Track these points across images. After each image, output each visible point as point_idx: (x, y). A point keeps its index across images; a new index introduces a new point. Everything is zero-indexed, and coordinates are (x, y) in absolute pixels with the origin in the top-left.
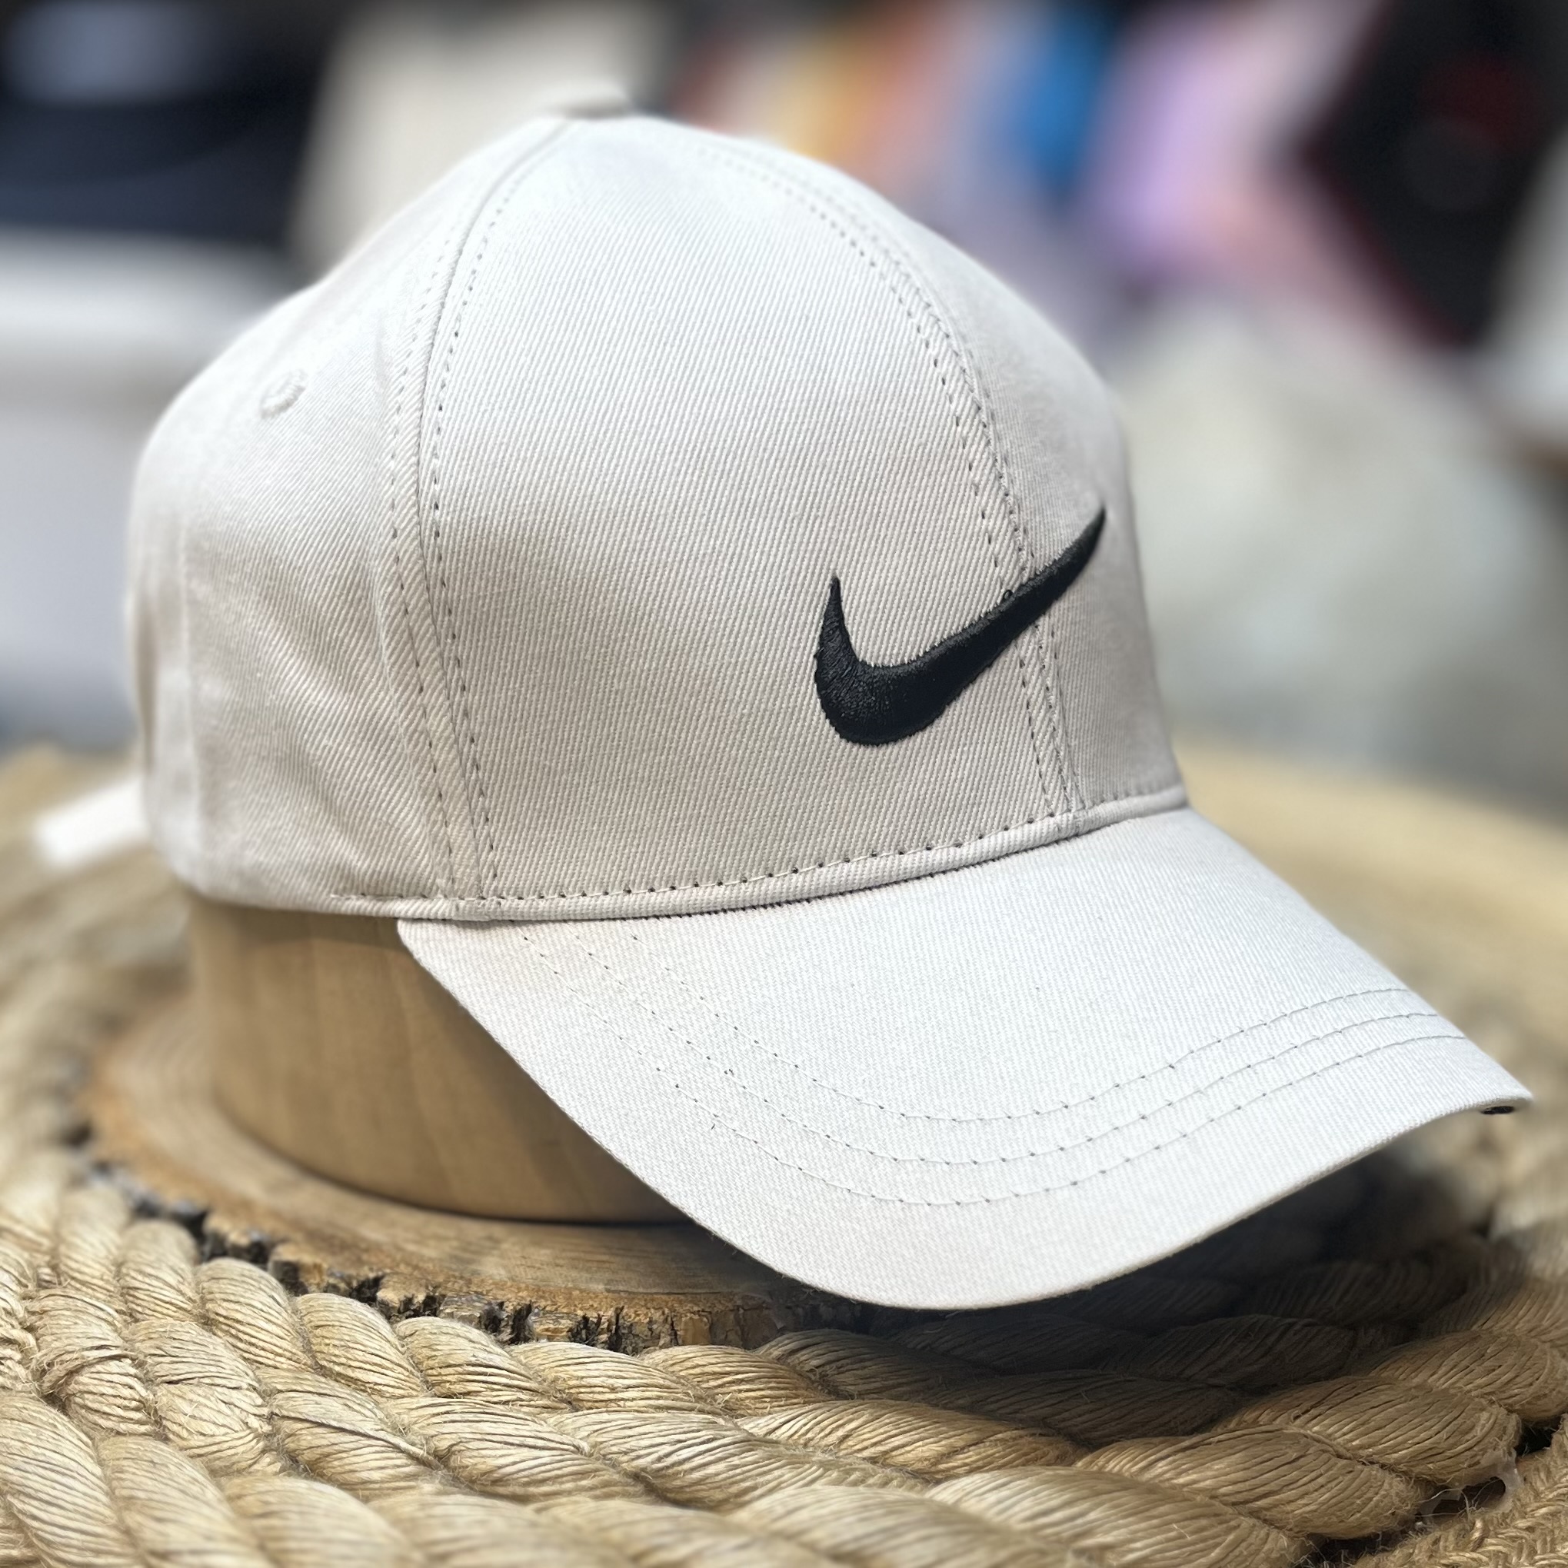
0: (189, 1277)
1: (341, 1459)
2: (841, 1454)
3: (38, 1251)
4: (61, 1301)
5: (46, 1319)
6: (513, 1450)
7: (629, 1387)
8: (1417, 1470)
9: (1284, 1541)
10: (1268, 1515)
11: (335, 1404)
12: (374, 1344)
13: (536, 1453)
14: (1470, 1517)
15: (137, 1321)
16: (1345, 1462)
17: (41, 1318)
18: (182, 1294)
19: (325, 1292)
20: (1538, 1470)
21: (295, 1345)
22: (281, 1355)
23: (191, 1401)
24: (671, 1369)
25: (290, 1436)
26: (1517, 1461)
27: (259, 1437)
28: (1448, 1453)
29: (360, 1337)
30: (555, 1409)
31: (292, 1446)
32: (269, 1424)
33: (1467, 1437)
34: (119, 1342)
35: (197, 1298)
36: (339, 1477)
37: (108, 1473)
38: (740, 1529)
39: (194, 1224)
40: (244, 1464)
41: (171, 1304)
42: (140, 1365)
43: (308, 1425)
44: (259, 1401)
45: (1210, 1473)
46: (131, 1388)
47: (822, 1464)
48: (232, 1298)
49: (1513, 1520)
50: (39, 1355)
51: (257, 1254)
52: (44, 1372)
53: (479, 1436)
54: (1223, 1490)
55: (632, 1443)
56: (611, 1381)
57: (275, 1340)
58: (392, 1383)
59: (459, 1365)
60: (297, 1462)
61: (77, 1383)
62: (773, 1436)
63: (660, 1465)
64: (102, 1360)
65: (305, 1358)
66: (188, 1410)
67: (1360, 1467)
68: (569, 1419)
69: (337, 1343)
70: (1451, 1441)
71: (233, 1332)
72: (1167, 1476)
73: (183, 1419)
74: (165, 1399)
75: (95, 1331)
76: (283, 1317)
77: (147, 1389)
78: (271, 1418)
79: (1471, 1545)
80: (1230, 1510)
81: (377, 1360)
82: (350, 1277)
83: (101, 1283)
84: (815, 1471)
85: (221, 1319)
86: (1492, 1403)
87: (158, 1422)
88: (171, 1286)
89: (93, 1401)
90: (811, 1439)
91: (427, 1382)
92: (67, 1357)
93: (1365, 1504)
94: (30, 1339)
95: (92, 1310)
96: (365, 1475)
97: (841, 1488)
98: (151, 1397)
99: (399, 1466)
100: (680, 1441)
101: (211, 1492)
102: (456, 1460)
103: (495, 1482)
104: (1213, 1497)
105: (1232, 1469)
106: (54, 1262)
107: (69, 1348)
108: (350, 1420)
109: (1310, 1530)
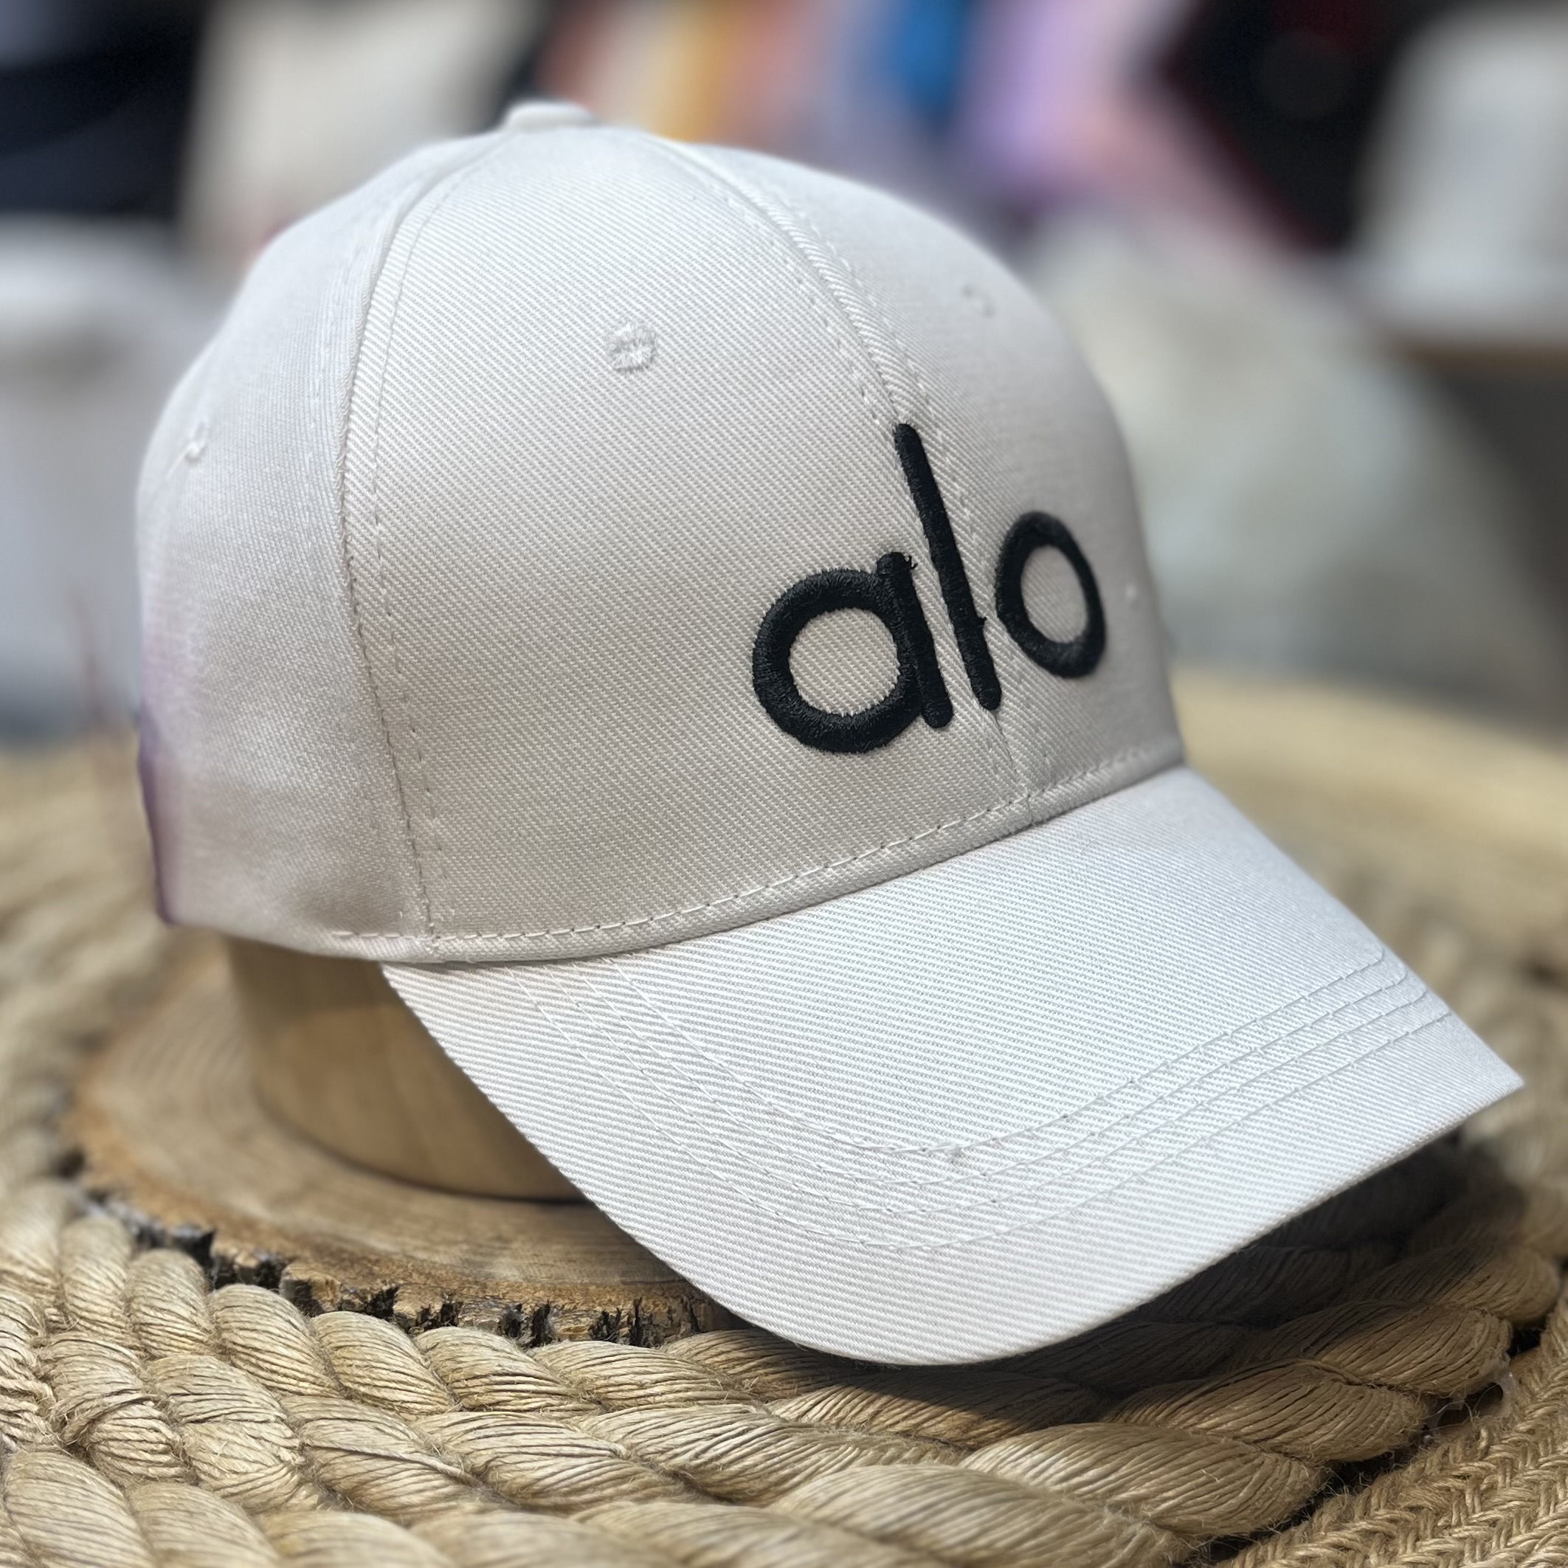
0: (202, 1307)
1: (378, 1485)
2: (873, 1430)
3: (41, 1292)
4: (74, 1347)
5: (61, 1367)
6: (550, 1461)
7: (657, 1382)
8: (1421, 1388)
9: (1306, 1472)
10: (1288, 1448)
11: (366, 1429)
12: (398, 1361)
13: (574, 1461)
14: (1475, 1426)
15: (153, 1358)
16: (1355, 1388)
17: (55, 1367)
18: (198, 1326)
19: (340, 1309)
20: (1530, 1371)
21: (316, 1369)
22: (303, 1380)
23: (220, 1439)
24: (696, 1358)
25: (323, 1466)
26: (1511, 1363)
27: (293, 1470)
28: (1449, 1369)
29: (382, 1356)
30: (585, 1410)
31: (328, 1476)
32: (301, 1455)
33: (1466, 1350)
34: (139, 1384)
35: (212, 1327)
36: (376, 1504)
37: (145, 1525)
38: (785, 1521)
39: (199, 1248)
40: (281, 1499)
41: (187, 1337)
42: (163, 1406)
43: (341, 1454)
44: (289, 1433)
45: (1231, 1415)
46: (156, 1431)
47: (857, 1444)
48: (248, 1326)
49: (1514, 1423)
50: (58, 1404)
51: (267, 1276)
52: (64, 1423)
53: (515, 1450)
54: (1245, 1430)
55: (669, 1442)
56: (638, 1378)
57: (296, 1366)
58: (420, 1400)
59: (485, 1376)
60: (334, 1491)
61: (100, 1431)
62: (805, 1420)
63: (698, 1461)
64: (123, 1405)
65: (327, 1380)
66: (216, 1447)
67: (1369, 1391)
68: (601, 1421)
69: (358, 1363)
70: (1451, 1356)
71: (253, 1360)
72: (1191, 1421)
73: (213, 1459)
74: (192, 1440)
75: (114, 1376)
76: (302, 1341)
77: (173, 1431)
78: (302, 1449)
79: (1479, 1455)
80: (1252, 1448)
81: (402, 1378)
82: (364, 1291)
83: (111, 1320)
84: (850, 1452)
85: (239, 1349)
86: (1484, 1313)
87: (188, 1463)
88: (184, 1319)
89: (118, 1448)
90: (843, 1418)
91: (454, 1395)
92: (85, 1405)
93: (1377, 1427)
94: (47, 1390)
95: (107, 1353)
96: (404, 1500)
97: (877, 1469)
98: (178, 1438)
99: (437, 1488)
100: (716, 1435)
101: (252, 1534)
102: (494, 1477)
103: (536, 1494)
104: (1235, 1438)
105: (1252, 1408)
106: (60, 1302)
107: (87, 1396)
108: (383, 1444)
109: (1328, 1458)
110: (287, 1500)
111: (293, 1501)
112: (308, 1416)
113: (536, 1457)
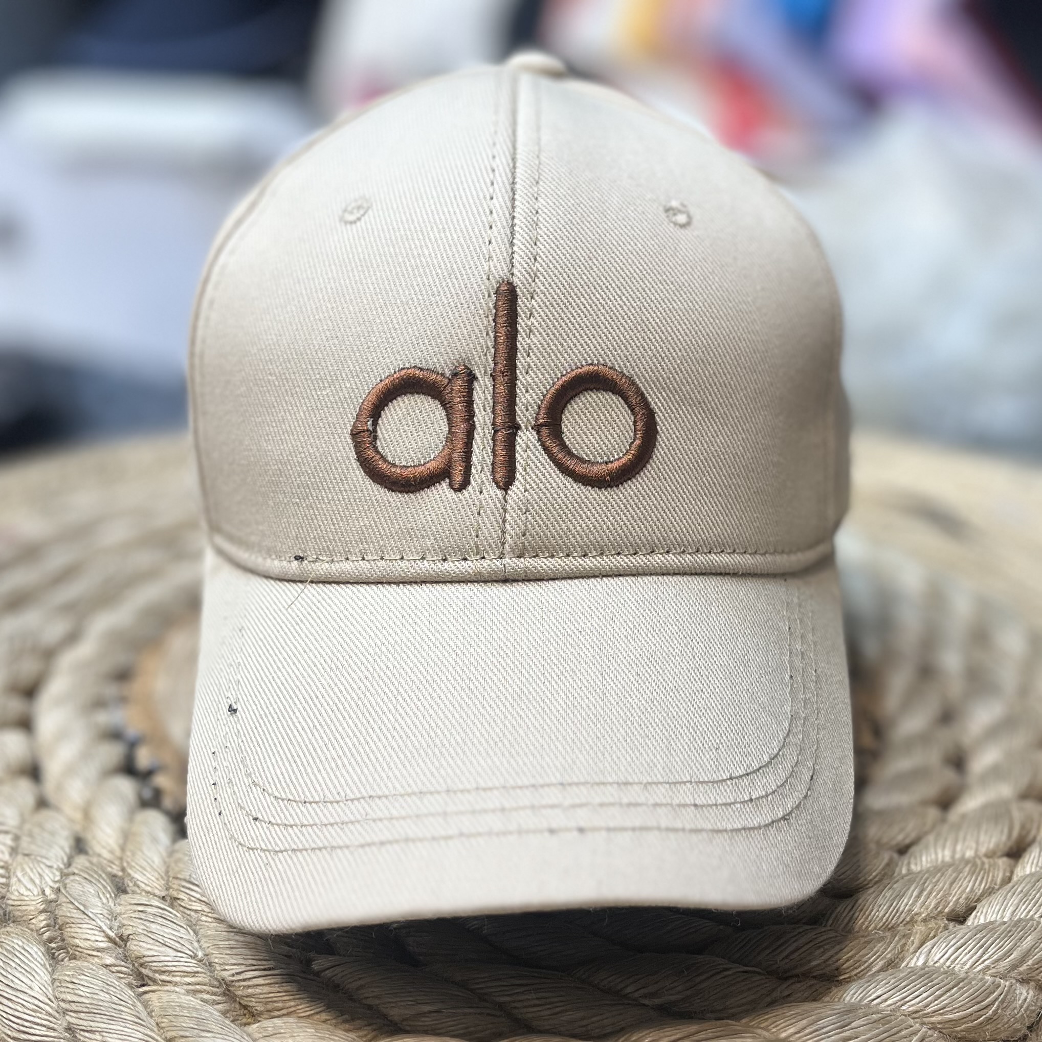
6: (159, 947)
23: (24, 869)
25: (58, 905)
27: (45, 901)
31: (57, 913)
32: (54, 894)
40: (28, 917)
44: (58, 878)
53: (145, 932)
58: (146, 882)
63: (234, 979)
78: (57, 891)
87: (8, 878)
96: (77, 941)
99: (97, 941)
102: (131, 945)
103: (142, 965)
110: (31, 919)
111: (33, 921)
112: (76, 871)
113: (152, 941)
